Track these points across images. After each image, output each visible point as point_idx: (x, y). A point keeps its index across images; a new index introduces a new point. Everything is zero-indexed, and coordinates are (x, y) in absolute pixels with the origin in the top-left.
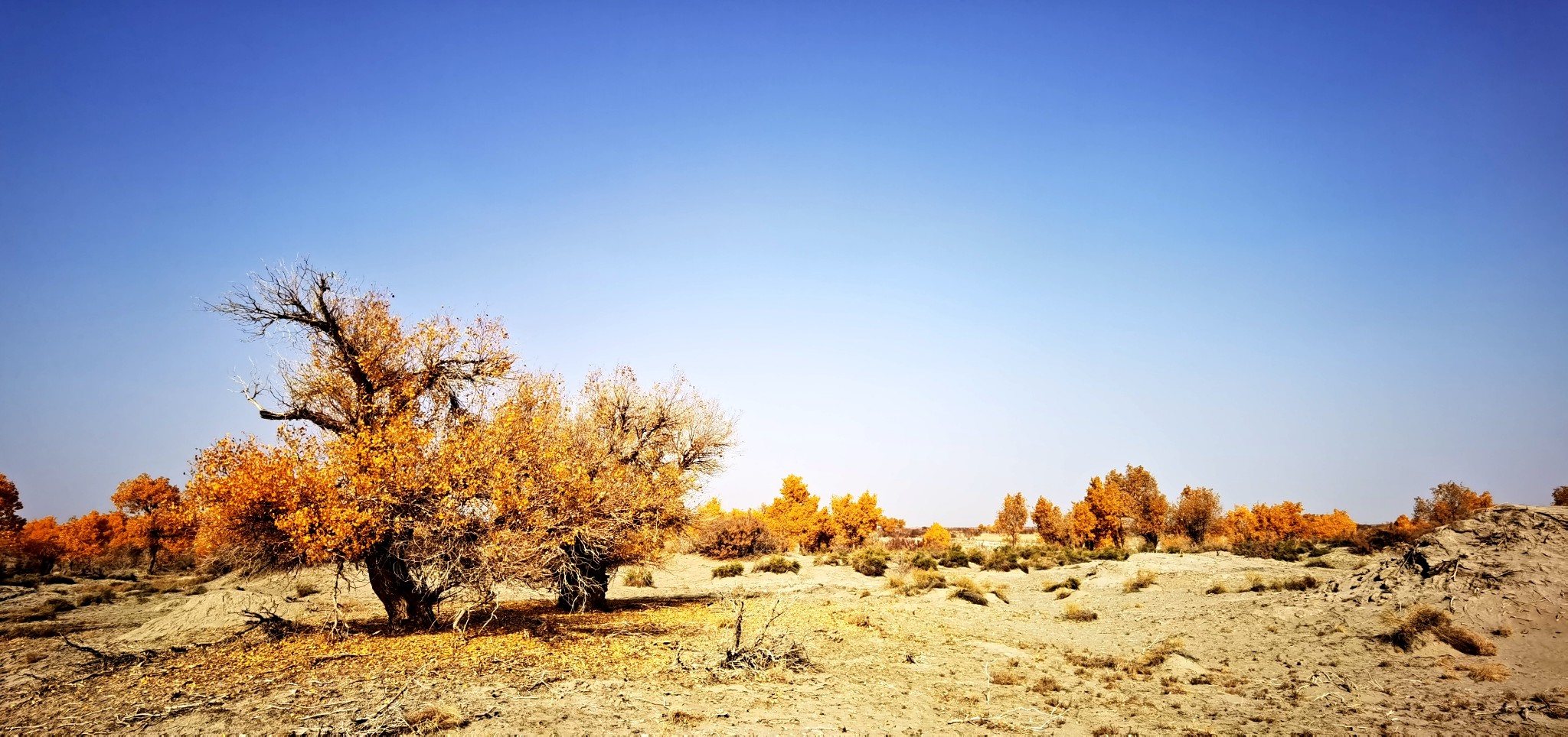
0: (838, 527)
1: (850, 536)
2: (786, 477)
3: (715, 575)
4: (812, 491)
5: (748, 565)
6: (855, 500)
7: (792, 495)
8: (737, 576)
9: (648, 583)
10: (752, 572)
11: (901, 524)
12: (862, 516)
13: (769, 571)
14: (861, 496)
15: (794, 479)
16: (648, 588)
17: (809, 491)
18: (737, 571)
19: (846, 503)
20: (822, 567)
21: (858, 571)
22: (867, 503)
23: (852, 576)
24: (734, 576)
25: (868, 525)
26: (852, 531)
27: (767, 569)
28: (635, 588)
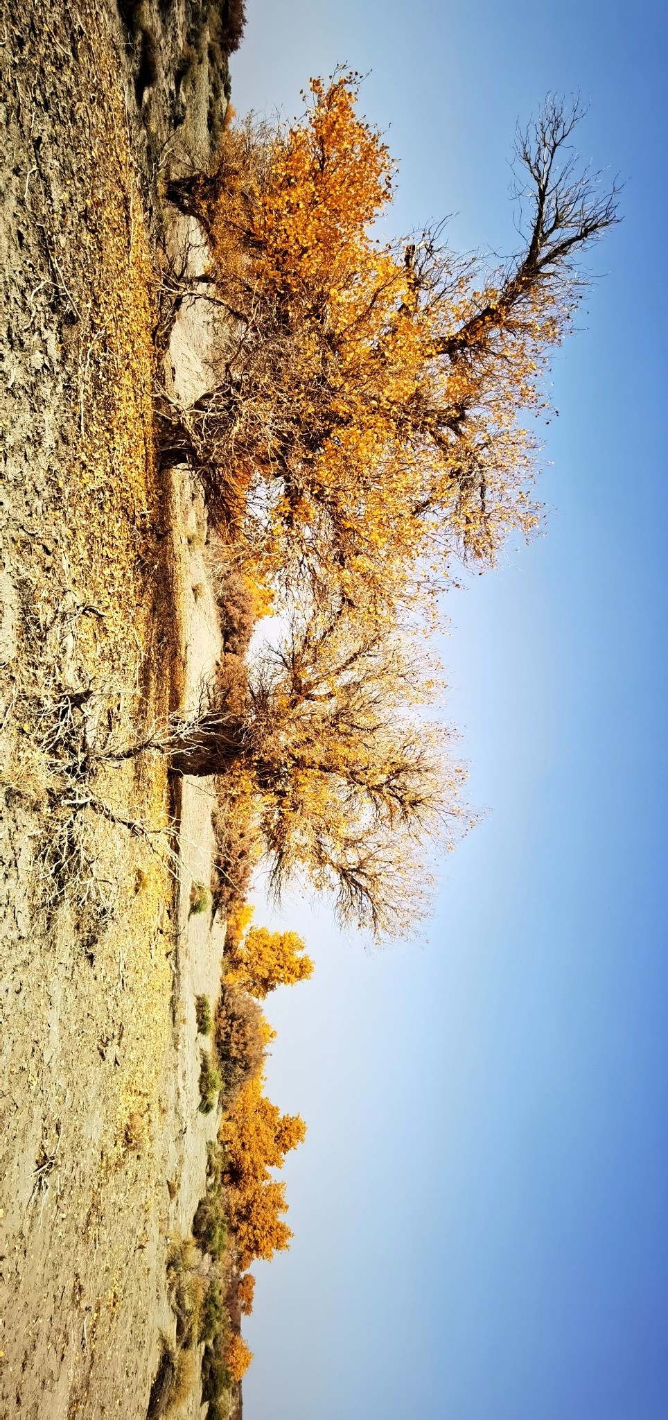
0: (249, 1193)
1: (238, 1213)
2: (303, 1118)
3: (198, 999)
4: (289, 1157)
5: (207, 1043)
6: (282, 1217)
7: (283, 1129)
8: (197, 1025)
9: (195, 909)
10: (202, 1050)
11: (247, 1309)
12: (263, 1228)
13: (202, 1070)
14: (287, 1225)
15: (302, 1131)
16: (189, 907)
17: (289, 1152)
18: (203, 1029)
19: (278, 1204)
20: (205, 1152)
21: (201, 1203)
22: (279, 1236)
23: (194, 1194)
24: (197, 1021)
25: (252, 1238)
26: (244, 1215)
27: (204, 1068)
28: (189, 892)
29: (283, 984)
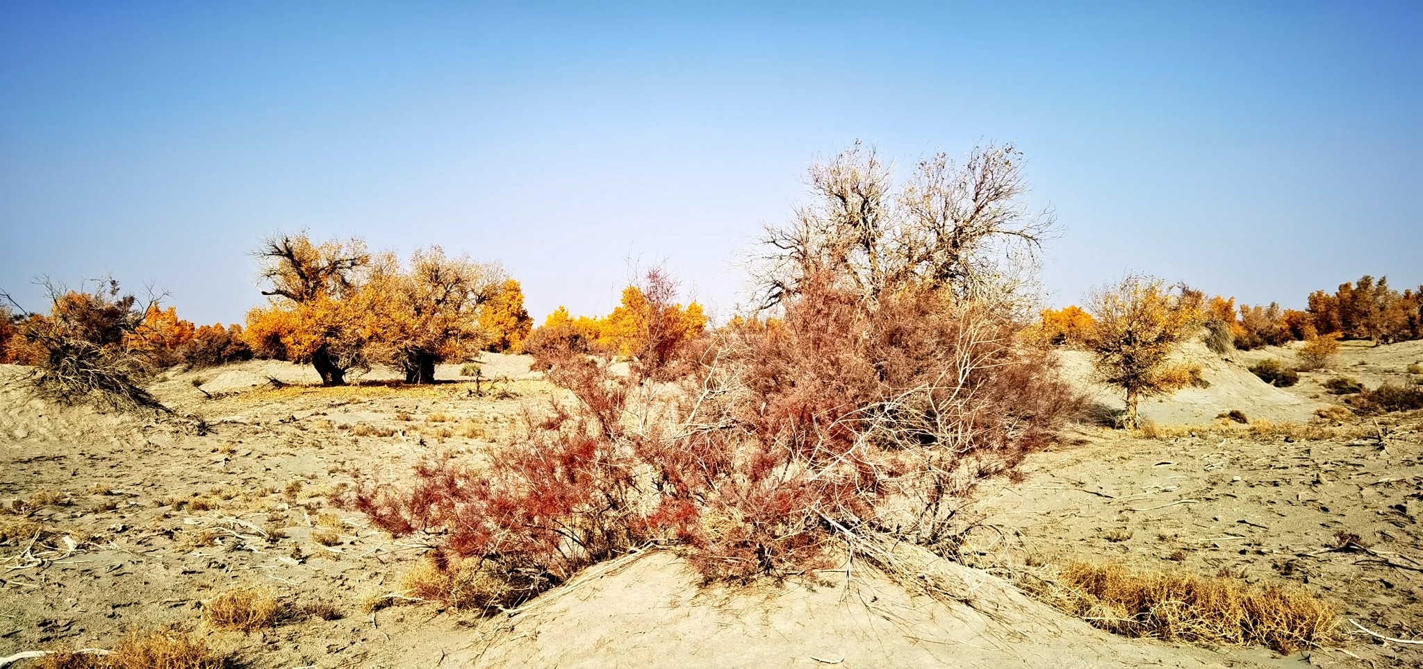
2: (624, 288)
7: (630, 304)
15: (632, 289)
22: (694, 311)
29: (523, 305)
